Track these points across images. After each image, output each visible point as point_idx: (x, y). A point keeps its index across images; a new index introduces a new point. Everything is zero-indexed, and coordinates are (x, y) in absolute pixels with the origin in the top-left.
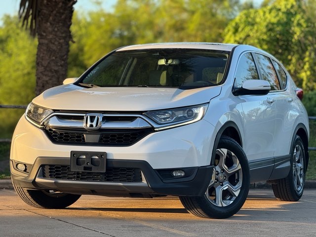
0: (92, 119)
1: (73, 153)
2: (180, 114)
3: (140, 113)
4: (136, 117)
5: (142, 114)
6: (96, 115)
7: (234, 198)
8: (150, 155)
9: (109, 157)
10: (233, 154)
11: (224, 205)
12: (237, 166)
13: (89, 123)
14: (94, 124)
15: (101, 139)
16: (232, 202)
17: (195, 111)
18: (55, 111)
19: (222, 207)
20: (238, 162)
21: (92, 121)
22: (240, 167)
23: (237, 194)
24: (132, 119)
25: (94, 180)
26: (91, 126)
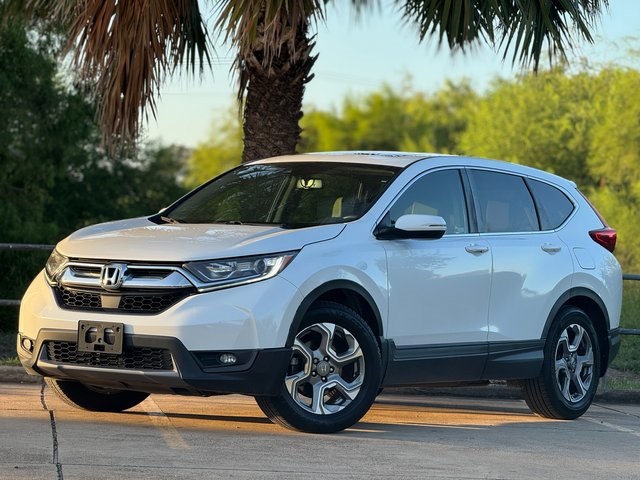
0: (111, 272)
1: (82, 325)
2: (245, 267)
3: (179, 264)
4: (171, 272)
5: (181, 267)
6: (117, 266)
7: (348, 402)
8: (183, 329)
9: (129, 332)
10: (347, 332)
11: (327, 412)
12: (356, 351)
13: (106, 278)
14: (113, 280)
15: (121, 303)
16: (342, 408)
17: (268, 262)
18: (71, 259)
19: (323, 415)
20: (356, 344)
21: (110, 275)
22: (360, 353)
23: (353, 395)
24: (164, 274)
25: (111, 365)
26: (109, 283)
